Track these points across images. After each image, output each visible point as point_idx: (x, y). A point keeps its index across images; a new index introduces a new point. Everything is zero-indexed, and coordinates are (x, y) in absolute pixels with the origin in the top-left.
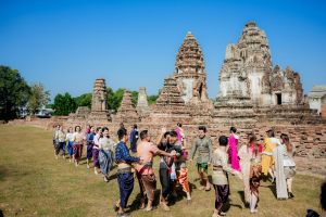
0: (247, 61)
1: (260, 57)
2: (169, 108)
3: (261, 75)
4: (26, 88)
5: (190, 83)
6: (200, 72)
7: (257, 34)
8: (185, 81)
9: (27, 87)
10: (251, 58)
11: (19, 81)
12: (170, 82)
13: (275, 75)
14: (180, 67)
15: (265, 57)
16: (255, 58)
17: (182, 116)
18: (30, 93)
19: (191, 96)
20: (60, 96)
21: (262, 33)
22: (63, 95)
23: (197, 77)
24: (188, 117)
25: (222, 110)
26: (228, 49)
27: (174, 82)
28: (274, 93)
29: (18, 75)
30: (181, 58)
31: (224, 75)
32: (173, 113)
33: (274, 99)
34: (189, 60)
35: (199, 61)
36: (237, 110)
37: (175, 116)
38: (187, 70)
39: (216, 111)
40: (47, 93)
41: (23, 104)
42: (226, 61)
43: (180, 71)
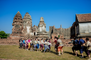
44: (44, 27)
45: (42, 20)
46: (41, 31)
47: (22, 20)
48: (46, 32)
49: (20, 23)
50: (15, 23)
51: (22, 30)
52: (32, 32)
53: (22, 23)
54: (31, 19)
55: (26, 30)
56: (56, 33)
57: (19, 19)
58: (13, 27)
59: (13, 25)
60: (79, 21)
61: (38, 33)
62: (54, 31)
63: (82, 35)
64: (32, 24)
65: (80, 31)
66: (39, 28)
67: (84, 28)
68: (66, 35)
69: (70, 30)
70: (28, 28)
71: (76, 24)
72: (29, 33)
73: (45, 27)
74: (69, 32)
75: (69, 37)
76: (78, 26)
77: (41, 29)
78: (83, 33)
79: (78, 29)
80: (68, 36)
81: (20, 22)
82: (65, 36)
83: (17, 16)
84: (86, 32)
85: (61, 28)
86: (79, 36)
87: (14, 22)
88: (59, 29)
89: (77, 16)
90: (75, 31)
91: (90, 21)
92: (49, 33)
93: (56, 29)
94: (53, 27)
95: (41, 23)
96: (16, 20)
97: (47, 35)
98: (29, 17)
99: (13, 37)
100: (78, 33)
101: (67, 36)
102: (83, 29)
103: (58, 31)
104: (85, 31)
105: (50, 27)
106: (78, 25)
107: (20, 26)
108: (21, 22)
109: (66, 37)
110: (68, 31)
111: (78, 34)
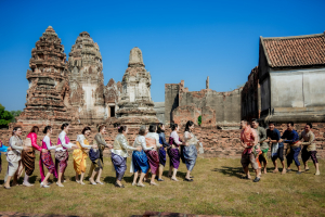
0: (82, 71)
1: (95, 69)
3: (95, 87)
6: (63, 74)
7: (92, 46)
10: (86, 68)
12: (48, 82)
13: (109, 88)
14: (39, 66)
15: (99, 69)
16: (90, 70)
21: (97, 46)
23: (61, 80)
25: (132, 117)
28: (108, 105)
30: (41, 55)
31: (132, 79)
32: (57, 120)
33: (108, 111)
34: (53, 58)
36: (147, 117)
38: (49, 70)
42: (129, 66)
44: (142, 85)
45: (135, 59)
46: (132, 99)
47: (62, 58)
48: (151, 105)
49: (55, 70)
50: (37, 71)
51: (64, 96)
52: (104, 105)
53: (62, 69)
54: (97, 58)
55: (80, 96)
56: (190, 110)
57: (51, 55)
58: (31, 85)
59: (30, 79)
60: (270, 63)
61: (120, 106)
62: (182, 102)
63: (282, 115)
64: (101, 75)
65: (275, 100)
66: (125, 87)
67: (288, 89)
68: (226, 114)
69: (239, 96)
70: (89, 90)
71: (261, 74)
72: (93, 108)
73: (148, 85)
74: (237, 106)
75: (234, 123)
76: (266, 83)
77: (132, 94)
78: (283, 106)
79: (267, 94)
80: (230, 118)
81: (57, 68)
82: (223, 119)
83: (43, 44)
84: (294, 104)
85: (209, 90)
86: (269, 117)
87: (33, 69)
88: (201, 94)
89: (265, 46)
90: (256, 101)
91: (309, 62)
92: (163, 109)
93: (188, 94)
94: (178, 87)
95: (132, 70)
96: (39, 59)
97: (154, 114)
98: (92, 49)
99: (30, 122)
100: (267, 107)
101: (229, 121)
102: (286, 92)
103: (195, 99)
104: (291, 99)
105: (167, 86)
106: (267, 76)
107: (56, 83)
108: (59, 65)
109: (226, 123)
110: (231, 101)
111: (265, 113)
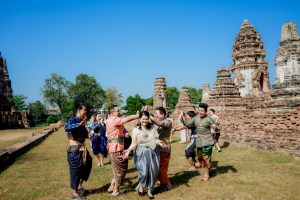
2: (223, 101)
4: (101, 92)
5: (249, 74)
6: (259, 61)
8: (243, 72)
9: (102, 90)
11: (95, 86)
12: (223, 74)
14: (237, 58)
17: (238, 108)
18: (105, 96)
19: (251, 88)
20: (131, 98)
22: (134, 96)
23: (257, 67)
24: (244, 109)
25: (280, 99)
26: (284, 29)
27: (227, 74)
29: (94, 81)
30: (238, 49)
31: (280, 59)
32: (227, 105)
34: (247, 49)
35: (259, 50)
37: (229, 108)
38: (244, 60)
39: (272, 100)
40: (120, 96)
41: (100, 106)
42: (281, 44)
43: (237, 63)
44: (292, 63)
45: (285, 35)
46: (282, 81)
47: (257, 46)
53: (257, 56)
57: (245, 46)
77: (281, 75)
81: (251, 57)
96: (237, 52)
108: (253, 54)
